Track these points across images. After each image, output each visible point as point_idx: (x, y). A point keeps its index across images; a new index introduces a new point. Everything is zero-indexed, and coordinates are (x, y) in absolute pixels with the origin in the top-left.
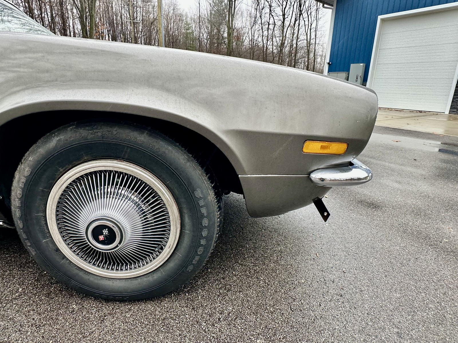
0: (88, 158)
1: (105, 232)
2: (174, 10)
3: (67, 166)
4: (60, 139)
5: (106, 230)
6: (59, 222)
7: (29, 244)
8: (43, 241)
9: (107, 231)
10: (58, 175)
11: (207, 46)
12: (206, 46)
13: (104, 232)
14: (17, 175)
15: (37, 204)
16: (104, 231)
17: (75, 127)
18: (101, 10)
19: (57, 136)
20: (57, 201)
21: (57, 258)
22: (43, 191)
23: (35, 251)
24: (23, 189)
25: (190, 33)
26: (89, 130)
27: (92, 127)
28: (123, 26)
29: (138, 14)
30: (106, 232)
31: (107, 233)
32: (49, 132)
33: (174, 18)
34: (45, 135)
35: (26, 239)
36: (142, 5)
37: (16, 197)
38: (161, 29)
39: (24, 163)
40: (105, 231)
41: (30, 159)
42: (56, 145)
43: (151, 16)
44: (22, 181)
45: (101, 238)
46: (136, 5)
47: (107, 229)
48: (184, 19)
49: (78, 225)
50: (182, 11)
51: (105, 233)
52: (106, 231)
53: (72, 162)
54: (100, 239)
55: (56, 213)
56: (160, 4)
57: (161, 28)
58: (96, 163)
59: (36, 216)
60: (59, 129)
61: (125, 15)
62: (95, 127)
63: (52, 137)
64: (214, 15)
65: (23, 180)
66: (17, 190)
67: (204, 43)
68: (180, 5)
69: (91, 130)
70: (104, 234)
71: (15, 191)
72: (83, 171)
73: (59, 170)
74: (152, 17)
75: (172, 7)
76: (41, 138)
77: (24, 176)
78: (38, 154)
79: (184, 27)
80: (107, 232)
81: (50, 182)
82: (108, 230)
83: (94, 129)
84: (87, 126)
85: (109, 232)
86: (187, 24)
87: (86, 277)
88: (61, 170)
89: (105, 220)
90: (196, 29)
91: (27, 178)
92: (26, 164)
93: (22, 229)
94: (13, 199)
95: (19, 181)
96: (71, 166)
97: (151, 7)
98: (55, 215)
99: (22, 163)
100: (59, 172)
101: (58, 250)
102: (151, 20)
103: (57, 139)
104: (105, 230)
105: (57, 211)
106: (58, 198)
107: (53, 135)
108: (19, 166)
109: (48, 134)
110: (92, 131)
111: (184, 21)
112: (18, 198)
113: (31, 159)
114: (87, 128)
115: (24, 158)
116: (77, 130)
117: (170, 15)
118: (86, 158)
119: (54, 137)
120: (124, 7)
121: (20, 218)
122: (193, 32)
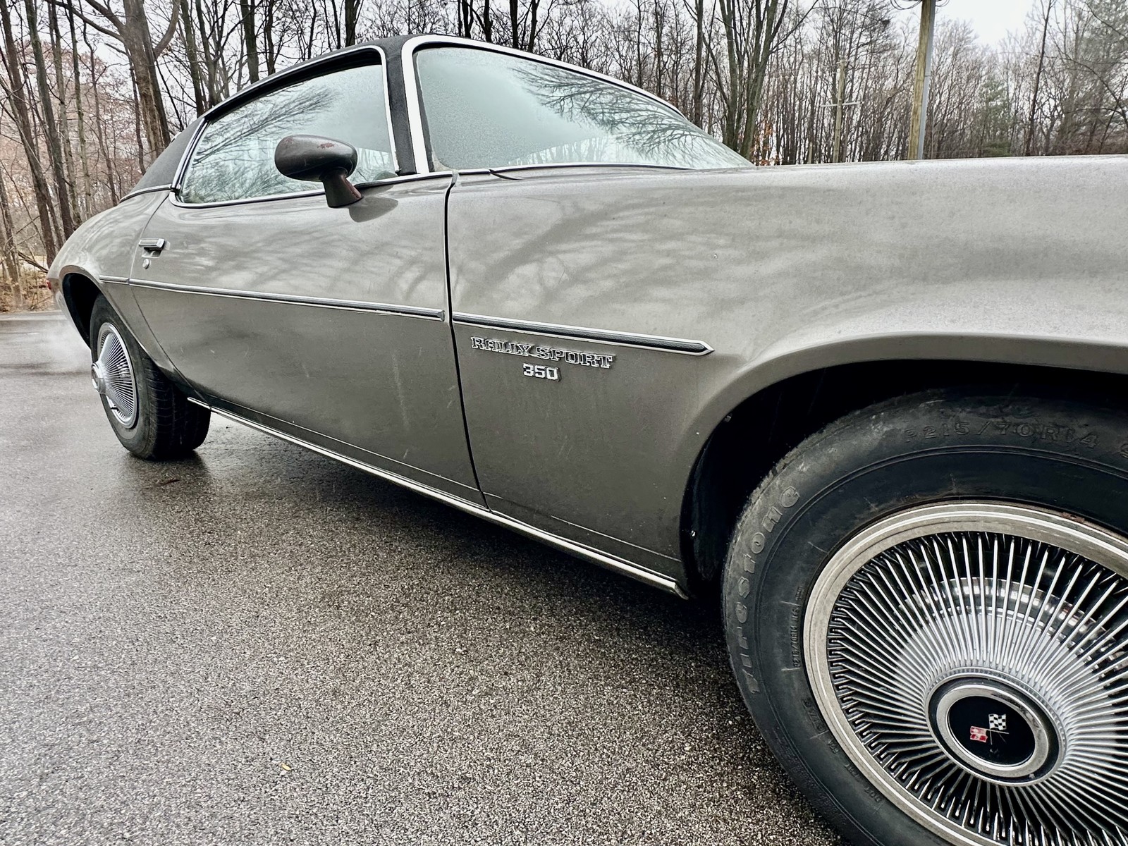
0: (960, 491)
1: (998, 722)
2: (955, 55)
3: (892, 503)
4: (893, 430)
5: (1000, 718)
6: (833, 636)
7: (748, 664)
8: (783, 670)
9: (1003, 720)
10: (863, 519)
11: (1051, 137)
12: (1047, 137)
13: (992, 722)
14: (758, 499)
15: (790, 578)
16: (991, 719)
17: (942, 403)
18: (771, 93)
19: (885, 422)
20: (843, 584)
21: (806, 721)
22: (813, 550)
23: (759, 686)
24: (769, 536)
25: (997, 109)
26: (989, 416)
27: (1000, 408)
28: (815, 121)
29: (856, 85)
30: (1000, 724)
31: (1001, 728)
32: (858, 409)
33: (954, 77)
34: (846, 414)
35: (744, 651)
36: (868, 62)
37: (746, 550)
38: (919, 112)
39: (784, 476)
40: (995, 719)
41: (800, 467)
42: (880, 444)
43: (889, 84)
44: (771, 516)
45: (978, 733)
46: (853, 65)
47: (1004, 717)
48: (984, 73)
49: (895, 666)
50: (980, 53)
51: (996, 725)
52: (1000, 721)
53: (912, 494)
54: (974, 736)
55: (832, 613)
56: (926, 47)
57: (920, 108)
58: (988, 509)
59: (782, 605)
60: (892, 404)
61: (822, 94)
62: (1010, 407)
63: (870, 421)
64: (1090, 40)
65: (774, 514)
66: (752, 533)
67: (1041, 129)
68: (975, 38)
69: (996, 417)
70: (992, 726)
71: (746, 535)
72: (939, 526)
73: (869, 509)
74: (891, 87)
75: (952, 49)
76: (836, 419)
77: (779, 506)
78: (824, 459)
79: (981, 95)
80: (1004, 724)
81: (838, 532)
82: (1007, 721)
83: (1007, 415)
84: (981, 403)
85: (1008, 728)
86: (992, 84)
87: (868, 801)
88: (874, 508)
89: (1003, 687)
90: (1017, 94)
91: (787, 512)
92: (789, 478)
93: (740, 624)
94: (736, 550)
95: (761, 515)
96: (902, 504)
97: (891, 61)
98: (828, 617)
99: (775, 474)
100: (866, 512)
101: (811, 702)
102: (887, 95)
103: (885, 429)
104: (996, 716)
105: (836, 608)
106: (849, 577)
107: (874, 417)
108: (766, 480)
109: (858, 412)
110: (999, 420)
111: (983, 79)
112: (751, 553)
113: (803, 467)
114: (983, 409)
115: (782, 462)
116: (949, 412)
117: (943, 70)
118: (954, 491)
119: (876, 422)
120: (822, 77)
121: (745, 601)
122: (1006, 105)
